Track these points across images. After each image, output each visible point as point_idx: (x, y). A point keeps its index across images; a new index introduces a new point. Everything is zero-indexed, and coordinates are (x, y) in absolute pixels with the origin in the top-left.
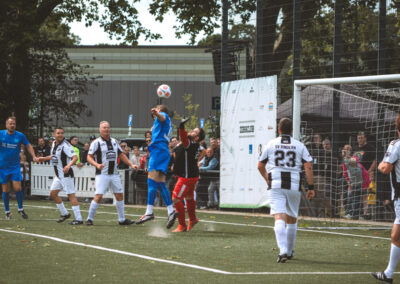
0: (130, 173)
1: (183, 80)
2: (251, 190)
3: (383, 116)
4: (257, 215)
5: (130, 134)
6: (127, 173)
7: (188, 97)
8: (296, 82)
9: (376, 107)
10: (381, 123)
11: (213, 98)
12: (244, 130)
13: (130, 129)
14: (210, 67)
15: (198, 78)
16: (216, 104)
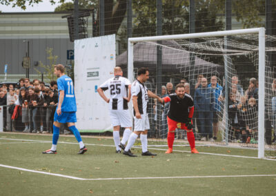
0: (8, 108)
1: (44, 38)
2: (98, 119)
3: (193, 63)
4: (103, 137)
5: (5, 79)
6: (5, 108)
7: (50, 51)
8: (130, 39)
9: (188, 57)
10: (192, 68)
11: (68, 51)
12: (90, 74)
13: (6, 75)
14: (66, 28)
15: (56, 36)
16: (70, 55)
